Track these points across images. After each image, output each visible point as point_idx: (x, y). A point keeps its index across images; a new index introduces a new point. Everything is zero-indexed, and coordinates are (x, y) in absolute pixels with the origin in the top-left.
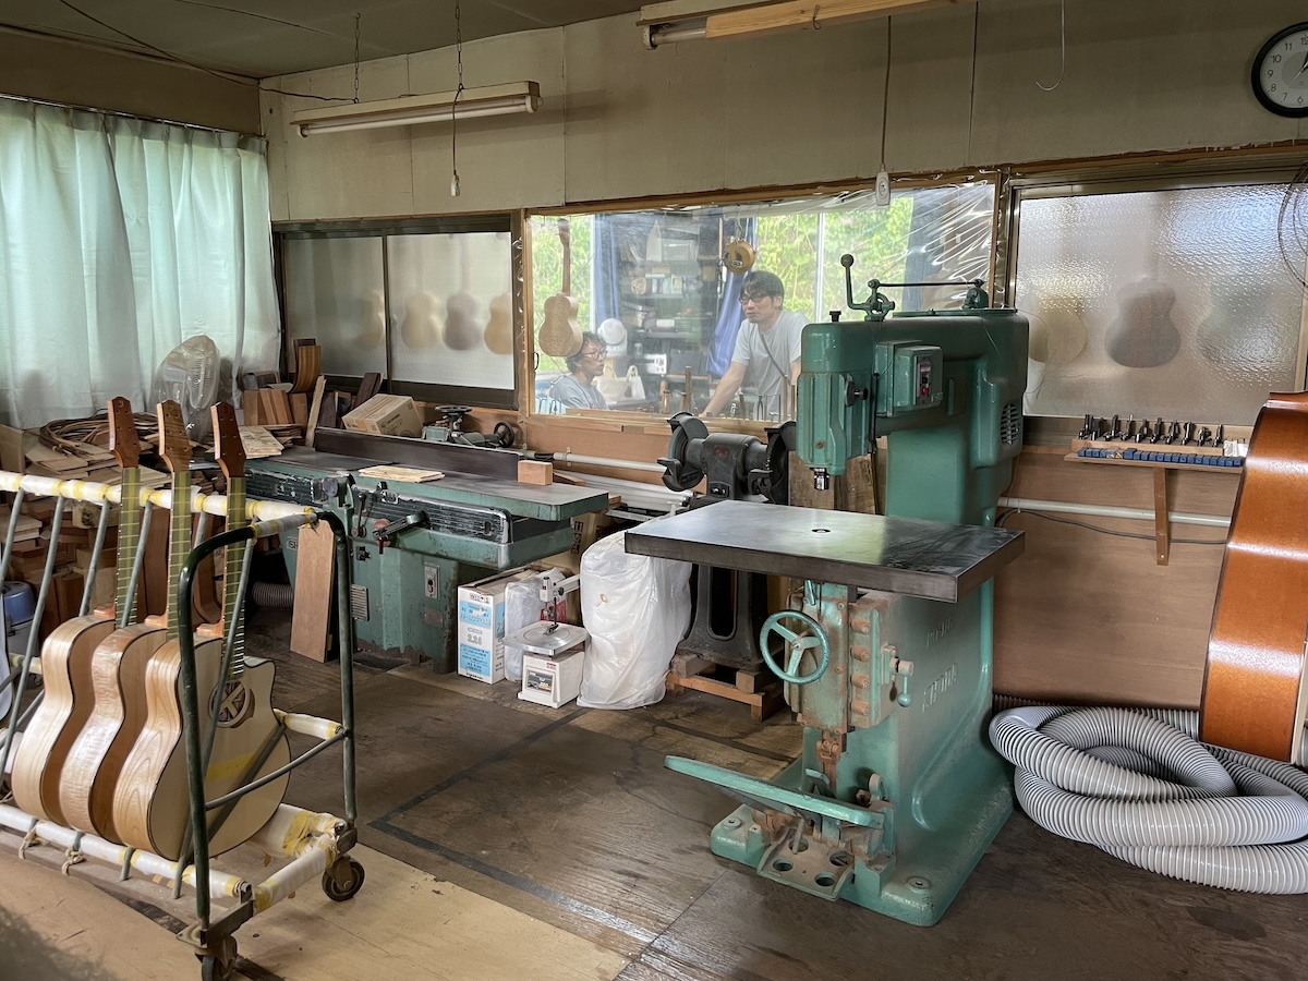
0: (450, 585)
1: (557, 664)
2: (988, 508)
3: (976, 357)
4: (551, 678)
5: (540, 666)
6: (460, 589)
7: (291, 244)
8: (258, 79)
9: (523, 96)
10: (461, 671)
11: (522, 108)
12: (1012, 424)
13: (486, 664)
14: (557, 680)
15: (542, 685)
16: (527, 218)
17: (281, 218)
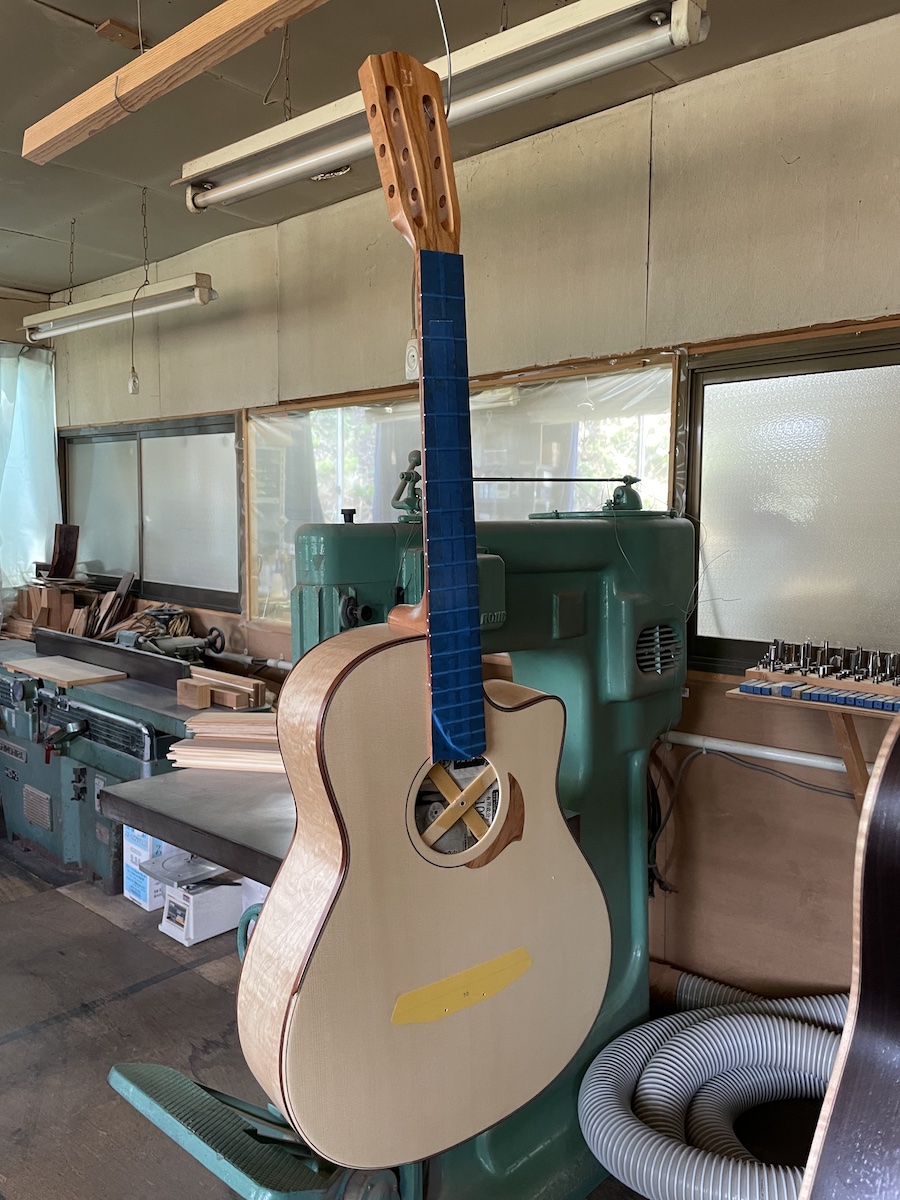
1: (191, 897)
2: (635, 749)
3: (598, 568)
4: (185, 911)
5: (176, 894)
8: (49, 294)
9: (191, 289)
10: (127, 894)
12: (663, 649)
13: (144, 888)
14: (190, 914)
15: (179, 918)
16: (248, 419)
17: (64, 424)
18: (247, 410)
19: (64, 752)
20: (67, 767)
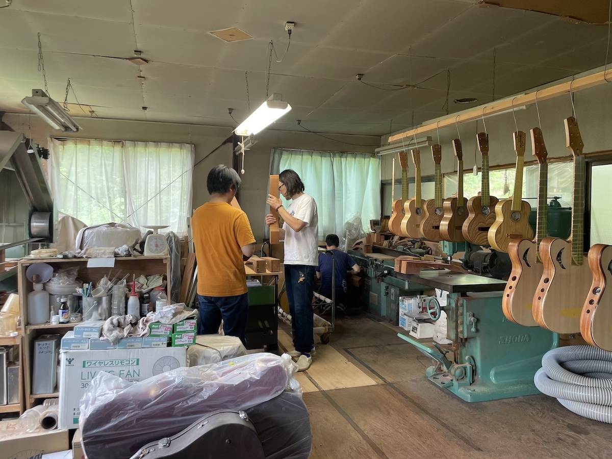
0: (397, 296)
1: (419, 325)
5: (415, 324)
6: (399, 298)
7: (387, 188)
8: (381, 136)
9: (426, 141)
10: (400, 325)
11: (426, 145)
13: (405, 324)
14: (418, 329)
16: (444, 177)
17: (384, 179)
18: (444, 174)
19: (383, 281)
20: (383, 286)
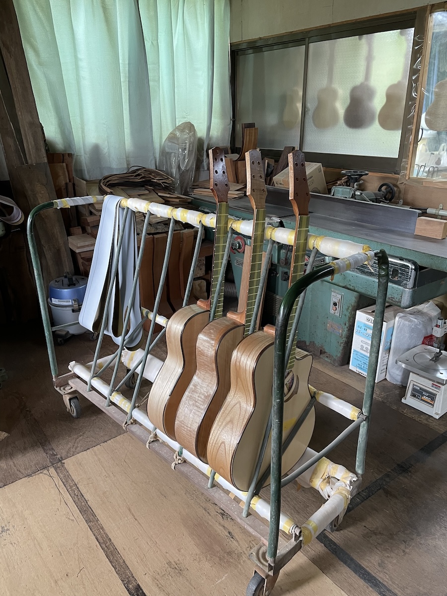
0: (350, 308)
4: (435, 395)
6: (358, 312)
10: (351, 367)
14: (440, 399)
15: (425, 398)
17: (237, 39)
